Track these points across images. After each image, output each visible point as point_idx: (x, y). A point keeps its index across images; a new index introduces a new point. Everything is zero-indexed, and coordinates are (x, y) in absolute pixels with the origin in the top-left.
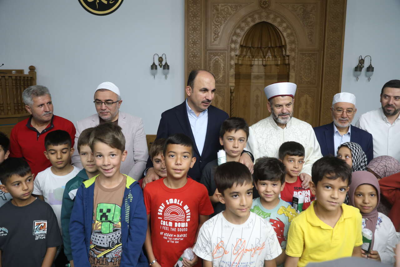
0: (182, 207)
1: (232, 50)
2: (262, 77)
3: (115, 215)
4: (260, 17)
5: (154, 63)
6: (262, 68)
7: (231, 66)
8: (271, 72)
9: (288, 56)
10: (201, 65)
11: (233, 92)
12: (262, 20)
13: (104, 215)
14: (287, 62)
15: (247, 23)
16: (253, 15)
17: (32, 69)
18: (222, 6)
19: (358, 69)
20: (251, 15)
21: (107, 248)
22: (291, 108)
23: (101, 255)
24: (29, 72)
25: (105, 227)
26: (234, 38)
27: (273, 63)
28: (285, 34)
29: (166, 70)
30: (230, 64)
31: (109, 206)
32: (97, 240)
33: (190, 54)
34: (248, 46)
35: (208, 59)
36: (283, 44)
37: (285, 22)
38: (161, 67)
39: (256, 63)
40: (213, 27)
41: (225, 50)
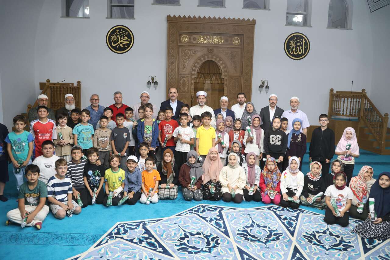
0: (170, 126)
1: (193, 75)
2: (209, 90)
3: (150, 129)
4: (208, 57)
5: (149, 81)
6: (210, 85)
7: (192, 84)
8: (215, 87)
9: (223, 79)
10: (175, 82)
11: (193, 98)
12: (209, 59)
13: (147, 129)
14: (223, 82)
15: (201, 61)
16: (204, 56)
17: (79, 83)
18: (188, 51)
19: (261, 87)
20: (203, 56)
21: (148, 138)
22: (204, 100)
23: (147, 140)
24: (77, 85)
25: (148, 132)
26: (194, 68)
27: (216, 82)
28: (221, 67)
29: (156, 85)
30: (192, 82)
31: (149, 126)
32: (145, 135)
33: (170, 76)
34: (202, 72)
35: (179, 79)
36: (221, 72)
37: (221, 60)
38: (153, 83)
39: (207, 82)
40: (182, 62)
41: (188, 75)
